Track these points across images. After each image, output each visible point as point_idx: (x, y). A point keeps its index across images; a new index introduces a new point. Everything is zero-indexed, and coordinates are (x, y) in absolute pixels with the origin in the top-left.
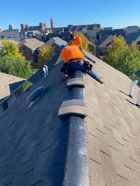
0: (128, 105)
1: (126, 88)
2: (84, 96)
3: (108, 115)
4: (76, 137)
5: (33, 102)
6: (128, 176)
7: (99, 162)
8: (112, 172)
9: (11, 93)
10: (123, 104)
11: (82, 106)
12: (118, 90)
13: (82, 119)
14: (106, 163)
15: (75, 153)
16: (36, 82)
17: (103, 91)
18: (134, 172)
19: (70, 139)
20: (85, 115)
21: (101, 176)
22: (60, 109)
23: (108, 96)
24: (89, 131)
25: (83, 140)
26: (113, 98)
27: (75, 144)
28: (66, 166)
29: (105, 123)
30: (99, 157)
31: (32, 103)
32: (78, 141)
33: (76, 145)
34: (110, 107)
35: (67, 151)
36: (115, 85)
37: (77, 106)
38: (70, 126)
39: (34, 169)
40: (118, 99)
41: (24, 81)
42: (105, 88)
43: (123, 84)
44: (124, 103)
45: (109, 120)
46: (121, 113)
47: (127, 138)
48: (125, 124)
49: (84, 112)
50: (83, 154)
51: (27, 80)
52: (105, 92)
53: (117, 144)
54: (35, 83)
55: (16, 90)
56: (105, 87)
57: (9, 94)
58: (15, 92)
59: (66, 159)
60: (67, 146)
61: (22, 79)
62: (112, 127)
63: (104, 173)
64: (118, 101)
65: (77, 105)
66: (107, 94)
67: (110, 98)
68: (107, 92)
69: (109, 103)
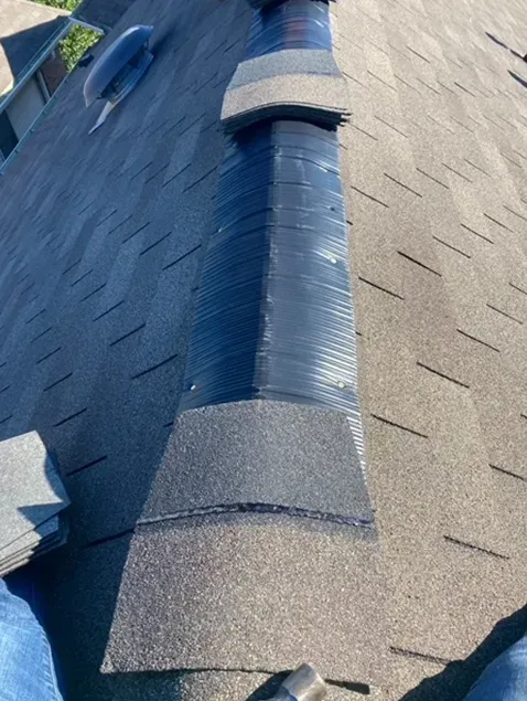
0: (517, 95)
1: (512, 25)
2: (333, 42)
3: (437, 127)
4: (304, 196)
5: (112, 102)
6: (498, 339)
7: (393, 291)
8: (441, 324)
9: (16, 82)
10: (496, 92)
11: (329, 74)
12: (480, 34)
13: (325, 131)
14: (422, 296)
15: (302, 254)
16: (115, 22)
17: (415, 27)
18: (521, 327)
19: (278, 208)
20: (340, 114)
21: (401, 335)
22: (227, 96)
23: (439, 54)
24: (354, 180)
25: (333, 209)
26: (458, 62)
27: (301, 224)
28: (266, 297)
29: (420, 157)
30: (394, 274)
31: (109, 107)
32: (311, 212)
33: (304, 226)
34: (442, 97)
35: (269, 249)
36: (469, 9)
37: (306, 76)
38: (278, 158)
39: (143, 326)
40: (477, 70)
41: (61, 20)
42: (426, 18)
43: (504, 8)
44: (503, 88)
45: (436, 148)
46: (486, 126)
47: (503, 216)
48: (500, 166)
49: (338, 103)
50: (334, 261)
51: (76, 16)
52: (427, 32)
53: (463, 234)
54: (110, 28)
55: (34, 67)
56: (426, 15)
57: (10, 86)
58: (35, 76)
59: (267, 275)
60: (267, 233)
61: (53, 13)
62: (449, 174)
63: (412, 326)
64: (476, 76)
65: (303, 72)
66: (433, 43)
67: (444, 60)
68: (436, 36)
69: (442, 80)
